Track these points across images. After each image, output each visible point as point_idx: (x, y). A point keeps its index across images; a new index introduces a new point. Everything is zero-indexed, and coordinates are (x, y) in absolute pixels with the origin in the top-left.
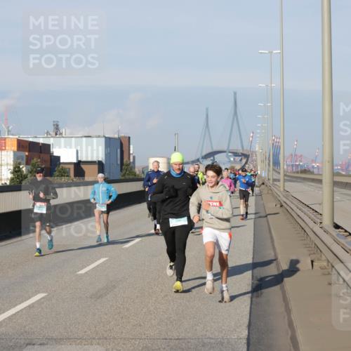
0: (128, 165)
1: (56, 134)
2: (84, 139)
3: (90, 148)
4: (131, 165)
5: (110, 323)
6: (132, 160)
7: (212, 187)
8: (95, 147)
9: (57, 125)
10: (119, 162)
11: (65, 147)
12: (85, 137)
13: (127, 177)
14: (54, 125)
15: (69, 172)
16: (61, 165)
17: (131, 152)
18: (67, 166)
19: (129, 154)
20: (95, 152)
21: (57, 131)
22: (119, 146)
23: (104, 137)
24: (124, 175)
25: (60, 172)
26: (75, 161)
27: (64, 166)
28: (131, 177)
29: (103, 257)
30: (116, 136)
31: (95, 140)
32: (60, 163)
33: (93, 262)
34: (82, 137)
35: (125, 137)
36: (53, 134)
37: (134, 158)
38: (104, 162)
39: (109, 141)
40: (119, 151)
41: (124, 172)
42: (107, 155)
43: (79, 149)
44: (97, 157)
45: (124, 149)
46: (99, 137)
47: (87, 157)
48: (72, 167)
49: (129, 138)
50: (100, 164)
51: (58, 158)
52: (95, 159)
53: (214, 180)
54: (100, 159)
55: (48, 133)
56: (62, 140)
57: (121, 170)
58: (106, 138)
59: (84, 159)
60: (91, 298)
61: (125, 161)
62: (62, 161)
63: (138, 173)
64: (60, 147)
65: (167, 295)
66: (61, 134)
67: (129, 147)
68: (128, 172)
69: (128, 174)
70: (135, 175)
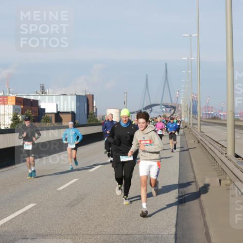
0: (92, 114)
1: (42, 93)
2: (62, 96)
3: (65, 102)
4: (95, 114)
6: (95, 111)
7: (143, 130)
8: (69, 102)
9: (43, 87)
10: (86, 112)
11: (49, 102)
13: (92, 122)
14: (41, 87)
15: (51, 120)
16: (46, 115)
17: (94, 105)
18: (50, 115)
19: (93, 107)
20: (69, 106)
21: (43, 91)
22: (86, 101)
23: (76, 95)
24: (89, 121)
25: (45, 119)
26: (56, 112)
27: (48, 115)
28: (94, 122)
29: (75, 178)
30: (84, 94)
31: (69, 97)
32: (45, 113)
33: (68, 182)
34: (60, 95)
35: (90, 95)
36: (41, 93)
37: (96, 109)
38: (75, 112)
39: (79, 98)
40: (86, 104)
41: (89, 119)
42: (78, 107)
43: (58, 103)
44: (71, 109)
45: (89, 103)
46: (72, 95)
47: (64, 109)
48: (53, 116)
49: (93, 95)
50: (73, 113)
51: (44, 110)
52: (69, 110)
53: (144, 125)
54: (73, 110)
55: (36, 92)
56: (47, 97)
57: (88, 117)
58: (77, 96)
59: (62, 110)
60: (67, 206)
61: (90, 111)
63: (99, 120)
64: (45, 102)
65: (119, 204)
66: (46, 93)
67: (93, 102)
68: (92, 119)
69: (92, 121)
70: (97, 121)
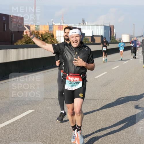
0: (113, 37)
1: (83, 24)
2: (95, 26)
3: (97, 30)
4: (115, 37)
5: (109, 94)
6: (115, 35)
8: (100, 30)
9: (84, 20)
10: (109, 36)
11: (87, 29)
12: (96, 25)
14: (83, 20)
15: (89, 40)
17: (115, 32)
19: (114, 33)
20: (100, 32)
21: (84, 23)
22: (110, 29)
25: (85, 39)
26: (91, 35)
27: (87, 37)
28: (115, 42)
29: (105, 72)
30: (108, 25)
31: (100, 26)
32: (85, 36)
33: (101, 74)
34: (94, 25)
35: (112, 26)
36: (82, 24)
37: (116, 34)
38: (103, 36)
39: (105, 27)
40: (109, 31)
41: (111, 40)
42: (104, 33)
43: (93, 30)
44: (101, 34)
45: (112, 31)
46: (101, 25)
47: (96, 34)
48: (90, 38)
49: (114, 26)
51: (84, 34)
52: (100, 34)
54: (102, 35)
55: (80, 24)
56: (86, 26)
57: (110, 39)
58: (104, 26)
59: (95, 34)
60: (101, 86)
62: (86, 35)
63: (117, 41)
64: (85, 29)
66: (85, 24)
67: (114, 30)
68: (113, 40)
69: (113, 41)
70: (116, 41)
